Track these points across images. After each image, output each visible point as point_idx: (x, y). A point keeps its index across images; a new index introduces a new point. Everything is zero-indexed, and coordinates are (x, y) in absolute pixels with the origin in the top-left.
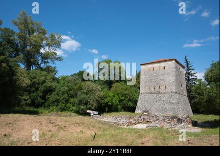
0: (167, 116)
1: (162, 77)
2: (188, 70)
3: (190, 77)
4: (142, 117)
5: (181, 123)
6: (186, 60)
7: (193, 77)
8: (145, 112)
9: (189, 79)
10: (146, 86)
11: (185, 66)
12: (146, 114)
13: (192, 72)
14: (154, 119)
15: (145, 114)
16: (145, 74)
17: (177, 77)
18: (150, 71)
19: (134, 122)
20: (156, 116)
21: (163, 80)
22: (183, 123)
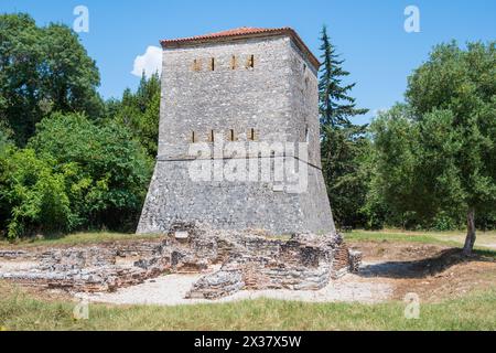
0: (259, 241)
1: (241, 98)
2: (329, 74)
3: (334, 100)
4: (169, 250)
5: (315, 264)
6: (325, 39)
7: (342, 102)
8: (181, 227)
9: (329, 108)
10: (180, 131)
11: (322, 60)
12: (184, 235)
13: (342, 85)
14: (214, 254)
15: (179, 235)
16: (178, 84)
17: (294, 96)
18: (198, 70)
19: (139, 270)
20: (220, 242)
21: (245, 107)
22: (322, 263)
